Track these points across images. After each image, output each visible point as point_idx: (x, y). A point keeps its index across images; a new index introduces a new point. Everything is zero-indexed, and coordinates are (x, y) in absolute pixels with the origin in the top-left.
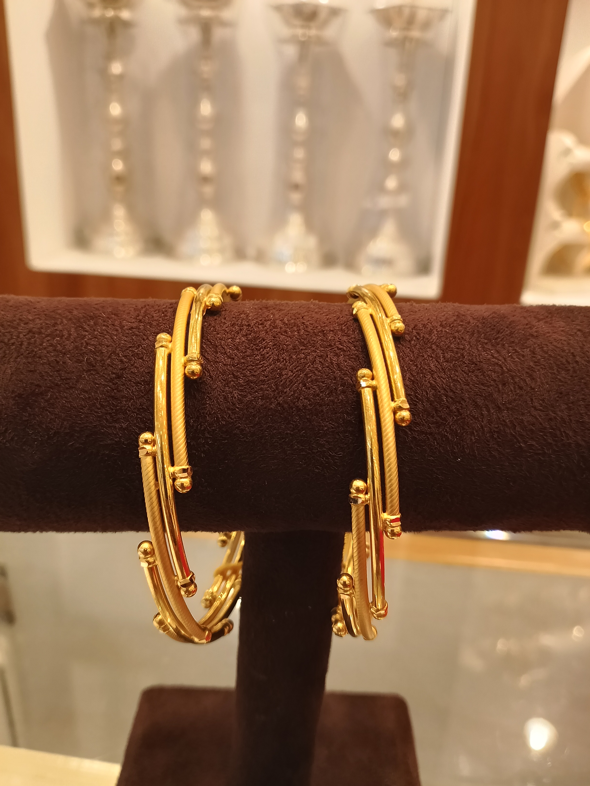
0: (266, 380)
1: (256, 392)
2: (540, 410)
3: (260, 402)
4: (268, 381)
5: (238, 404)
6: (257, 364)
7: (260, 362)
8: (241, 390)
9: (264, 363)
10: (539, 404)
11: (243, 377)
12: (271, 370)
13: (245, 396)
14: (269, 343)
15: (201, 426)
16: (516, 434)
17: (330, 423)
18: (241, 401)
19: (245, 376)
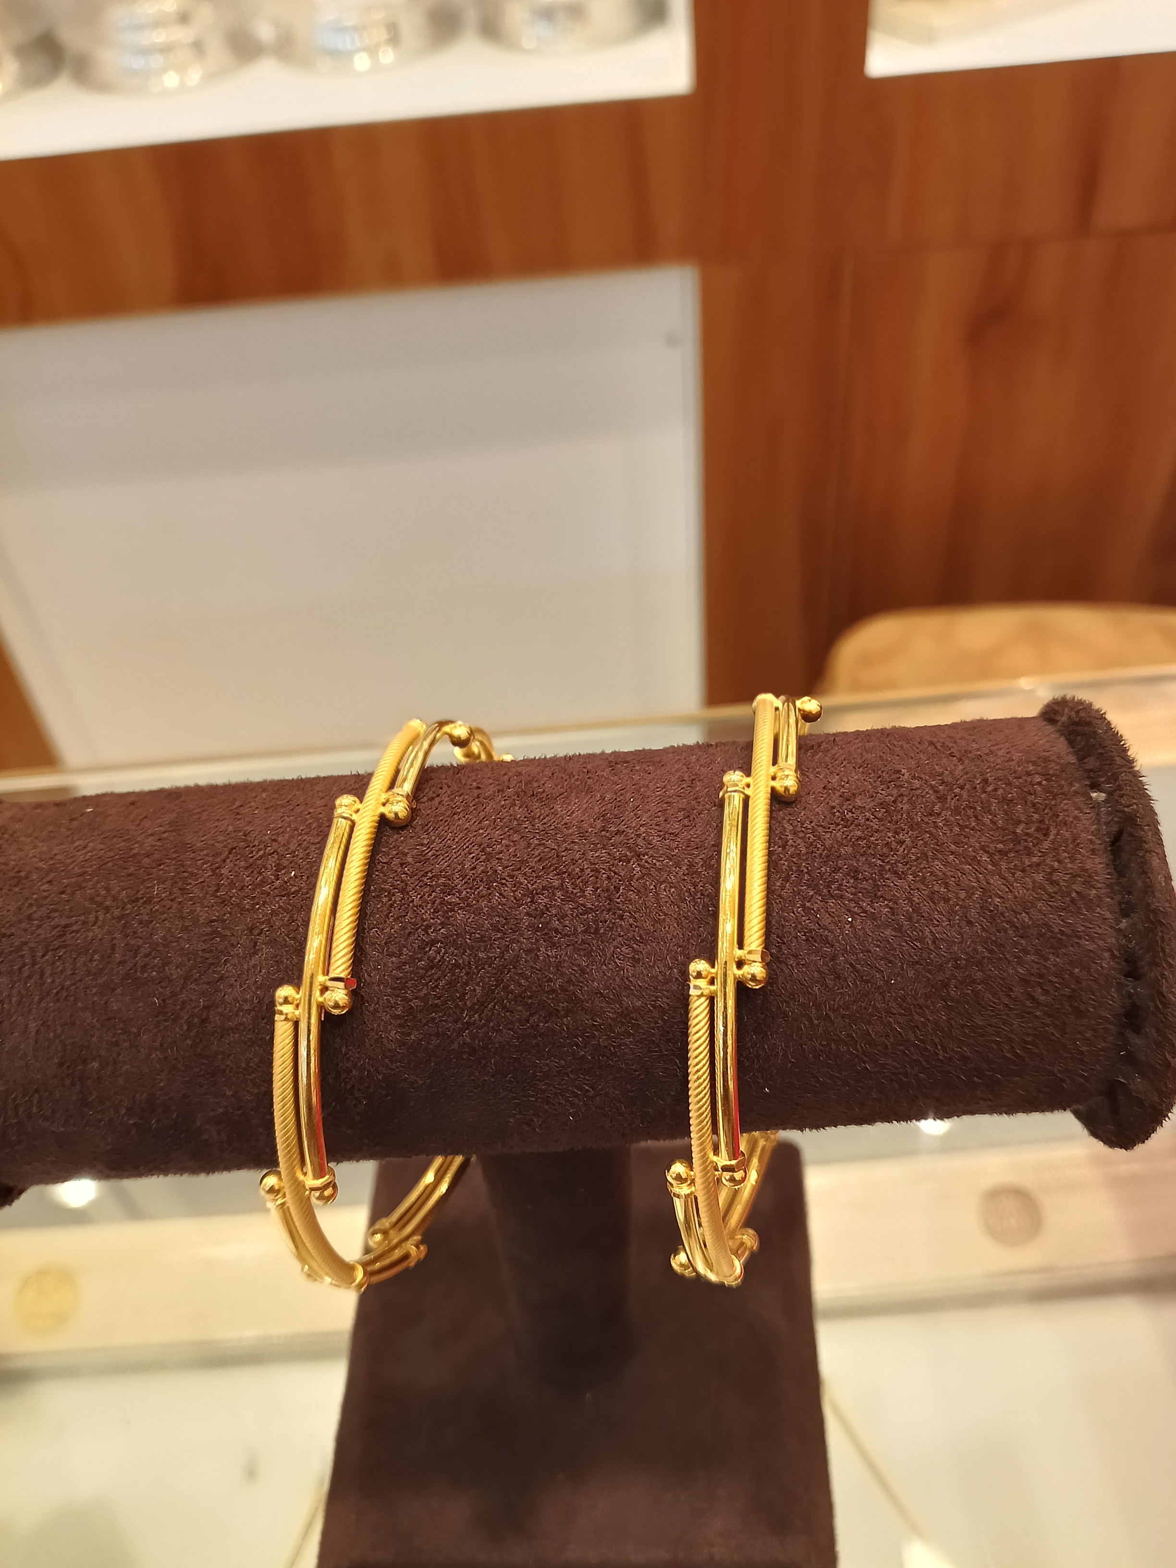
0: (440, 1004)
1: (426, 1024)
2: (900, 1014)
3: (435, 1041)
4: (442, 1005)
5: (400, 1046)
6: (423, 977)
7: (427, 971)
8: (400, 1025)
9: (433, 974)
10: (897, 1004)
11: (400, 1001)
12: (447, 985)
13: (409, 1034)
14: (440, 930)
15: (346, 1083)
16: (857, 1051)
17: (551, 1061)
18: (402, 1043)
19: (405, 999)
